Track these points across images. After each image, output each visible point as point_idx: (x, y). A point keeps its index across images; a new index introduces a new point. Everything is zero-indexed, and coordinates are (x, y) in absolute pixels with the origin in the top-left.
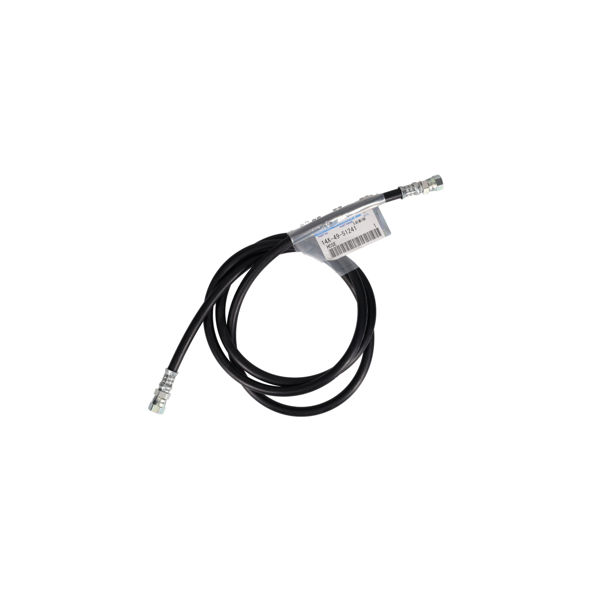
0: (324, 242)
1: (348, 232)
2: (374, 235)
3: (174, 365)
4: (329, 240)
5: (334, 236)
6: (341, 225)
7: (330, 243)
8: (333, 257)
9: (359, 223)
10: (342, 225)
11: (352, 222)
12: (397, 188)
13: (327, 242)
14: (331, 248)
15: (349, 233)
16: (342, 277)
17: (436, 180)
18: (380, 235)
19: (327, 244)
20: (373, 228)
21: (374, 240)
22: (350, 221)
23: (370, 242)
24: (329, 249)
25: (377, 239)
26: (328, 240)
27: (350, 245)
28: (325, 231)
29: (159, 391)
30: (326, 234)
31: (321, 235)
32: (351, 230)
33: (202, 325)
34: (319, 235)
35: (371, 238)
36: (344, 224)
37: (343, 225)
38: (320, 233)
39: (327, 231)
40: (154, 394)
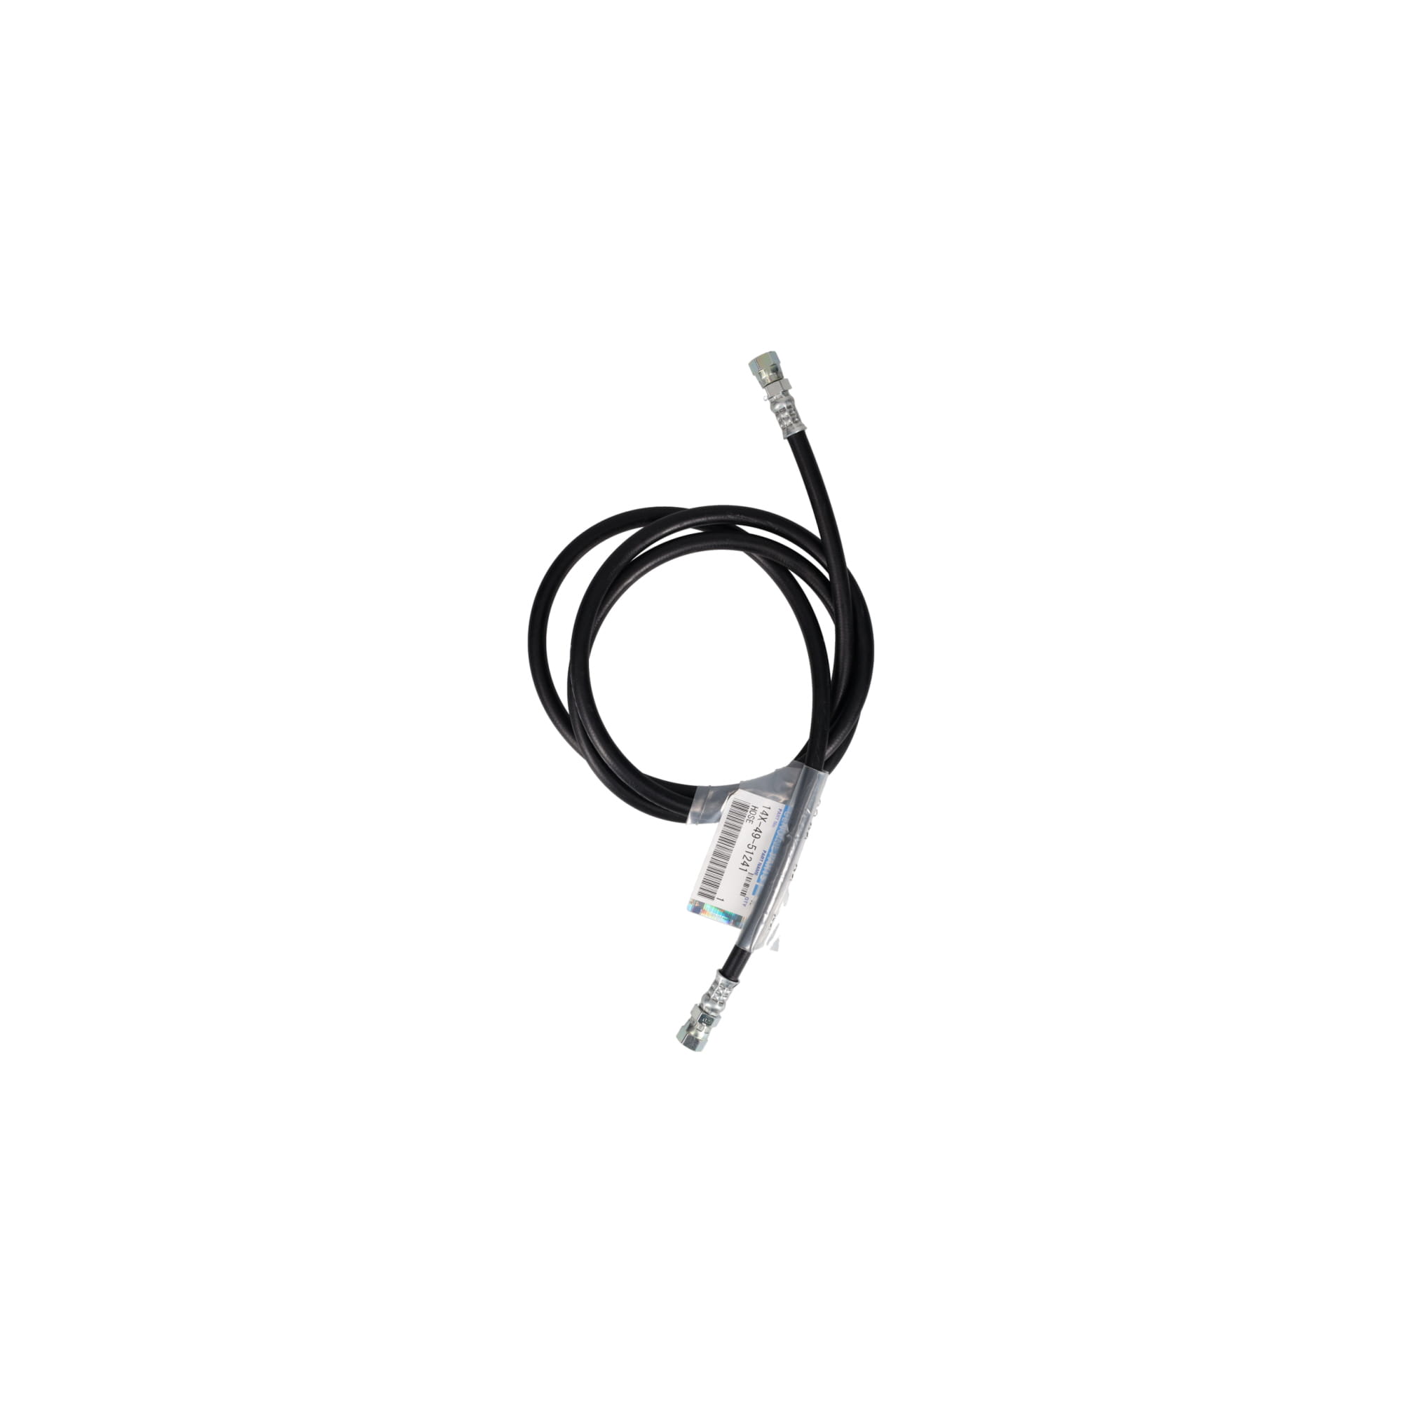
0: (767, 811)
1: (748, 856)
2: (710, 885)
3: (800, 445)
4: (762, 819)
5: (761, 832)
6: (766, 854)
7: (757, 817)
8: (734, 802)
9: (744, 881)
10: (765, 857)
11: (756, 874)
12: (741, 978)
13: (762, 814)
14: (749, 810)
15: (745, 856)
16: (695, 788)
17: (697, 1041)
18: (701, 894)
19: (760, 810)
20: (720, 893)
21: (702, 879)
22: (759, 872)
23: (705, 871)
24: (751, 807)
25: (700, 884)
26: (764, 816)
27: (727, 841)
28: (780, 825)
29: (785, 389)
30: (775, 823)
31: (781, 815)
32: (747, 861)
33: (818, 535)
34: (782, 812)
35: (708, 878)
36: (764, 860)
37: (762, 858)
38: (783, 816)
39: (778, 828)
40: (787, 380)
